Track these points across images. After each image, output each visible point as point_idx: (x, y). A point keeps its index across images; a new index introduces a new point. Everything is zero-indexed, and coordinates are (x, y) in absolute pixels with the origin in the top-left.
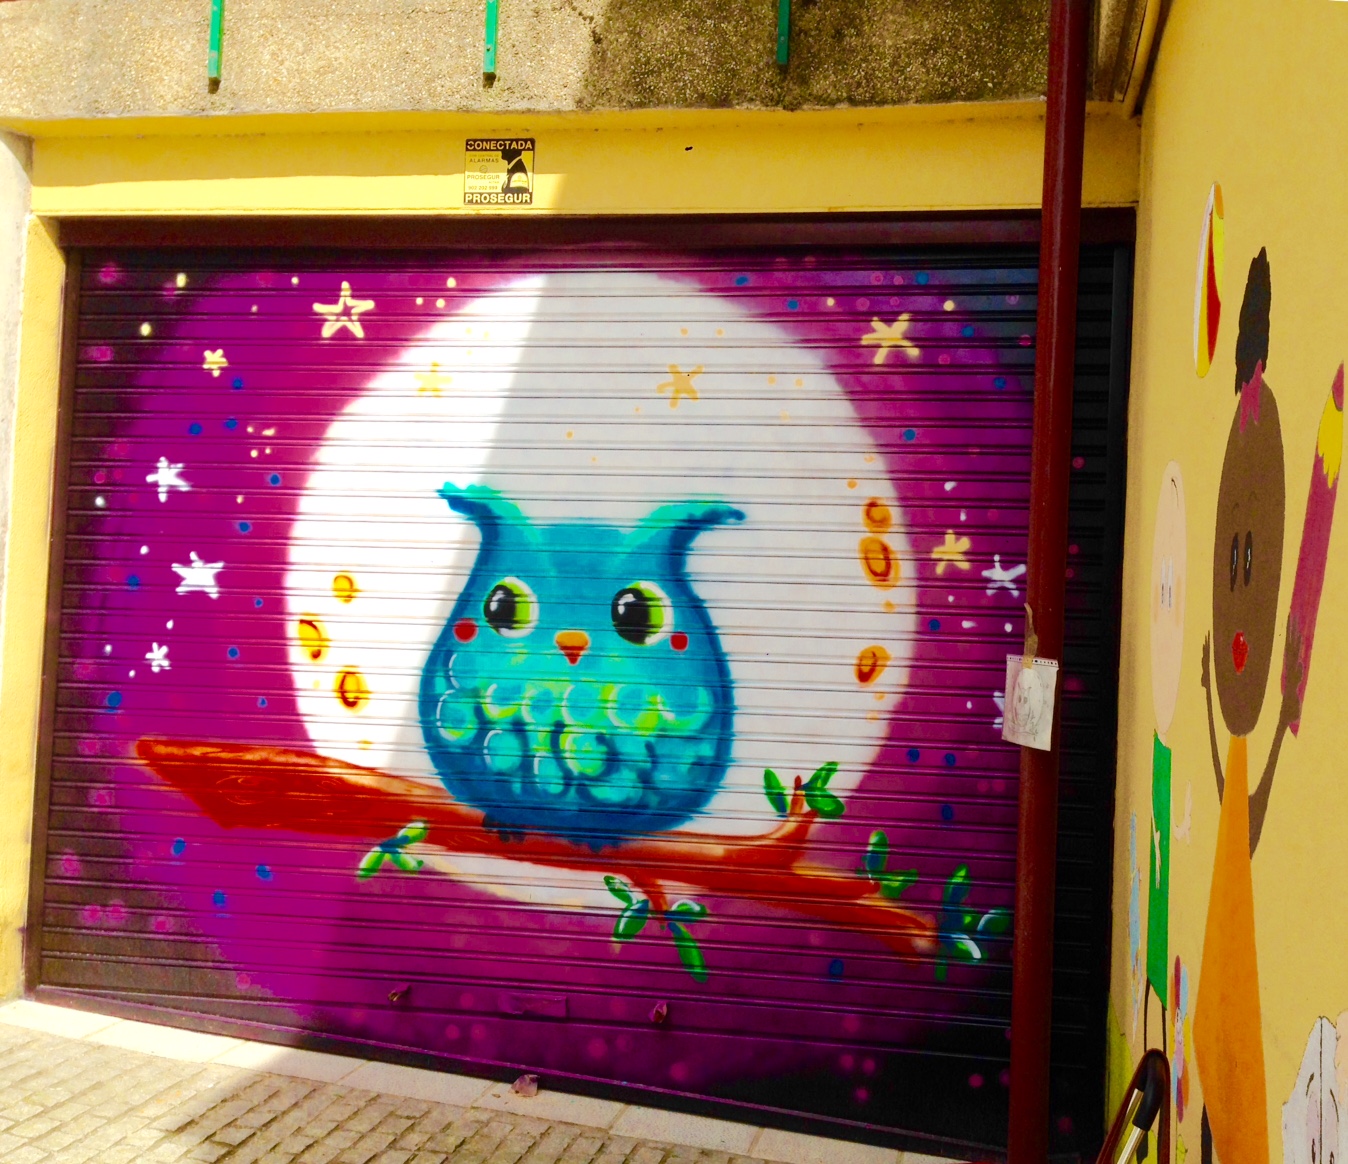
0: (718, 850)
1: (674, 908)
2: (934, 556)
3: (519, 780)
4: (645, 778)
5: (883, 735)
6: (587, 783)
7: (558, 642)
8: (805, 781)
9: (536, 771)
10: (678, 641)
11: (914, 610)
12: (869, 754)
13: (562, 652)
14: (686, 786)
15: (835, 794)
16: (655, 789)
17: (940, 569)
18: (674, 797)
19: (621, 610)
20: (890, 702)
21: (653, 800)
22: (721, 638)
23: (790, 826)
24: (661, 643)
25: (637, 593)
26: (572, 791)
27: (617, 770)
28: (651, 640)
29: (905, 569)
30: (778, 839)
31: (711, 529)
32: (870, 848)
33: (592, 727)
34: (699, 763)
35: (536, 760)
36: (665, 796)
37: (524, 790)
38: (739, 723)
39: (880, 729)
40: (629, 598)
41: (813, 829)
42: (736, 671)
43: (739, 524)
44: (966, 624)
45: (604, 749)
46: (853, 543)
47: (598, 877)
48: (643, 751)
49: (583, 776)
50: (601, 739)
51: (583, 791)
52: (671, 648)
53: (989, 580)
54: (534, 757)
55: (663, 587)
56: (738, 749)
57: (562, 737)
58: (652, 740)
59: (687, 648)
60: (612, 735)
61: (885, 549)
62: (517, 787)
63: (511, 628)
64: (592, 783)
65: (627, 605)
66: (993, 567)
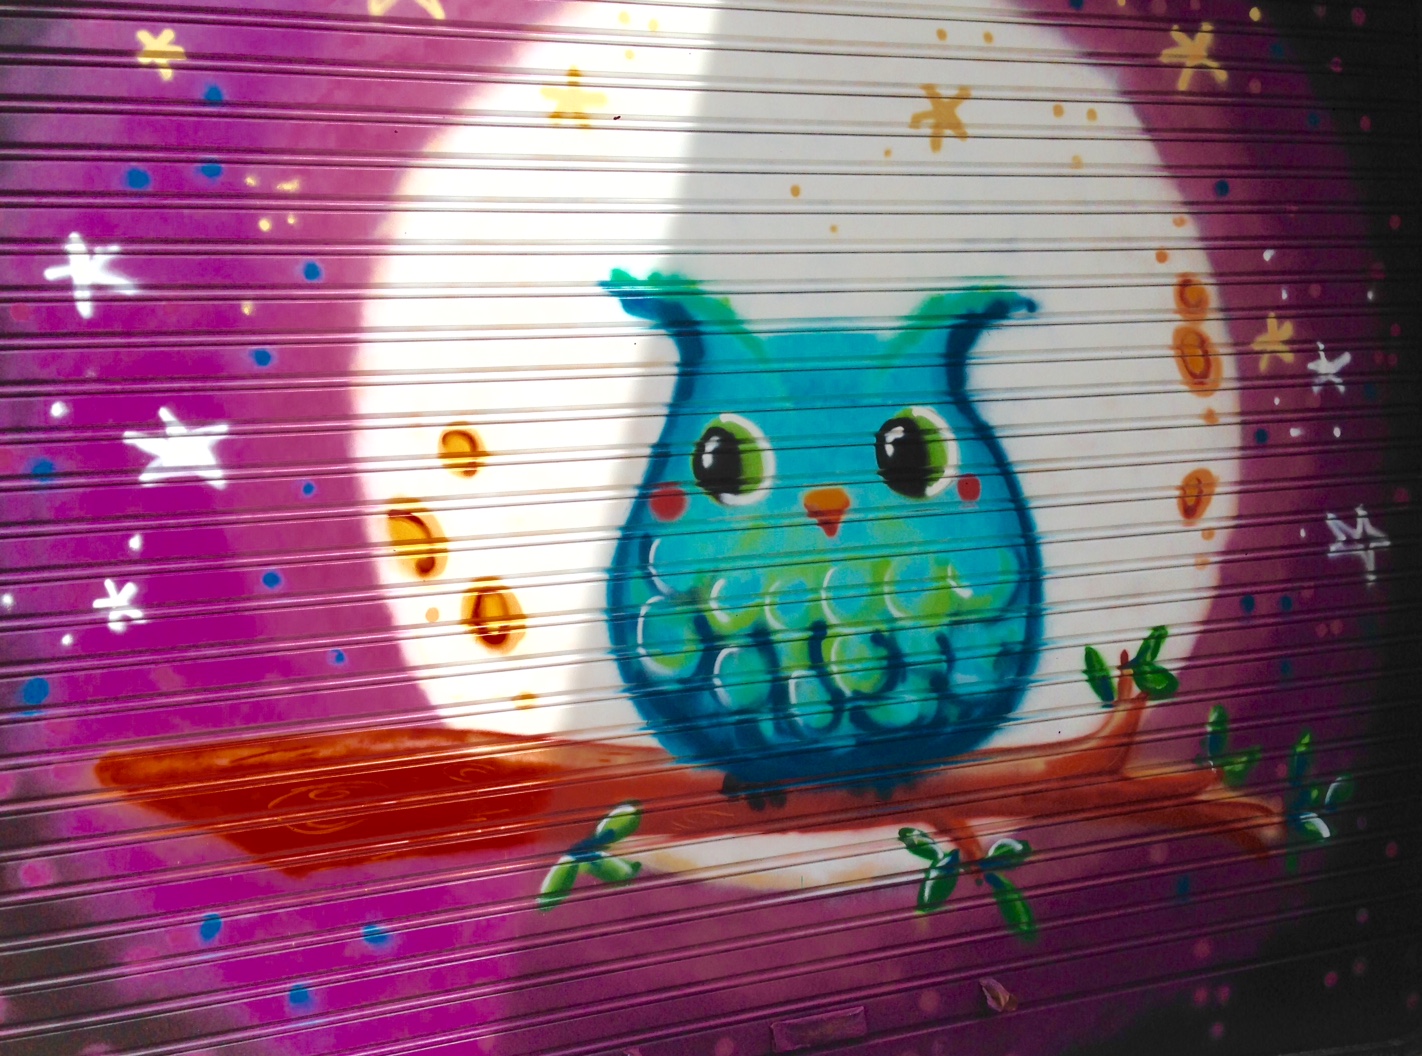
0: (1038, 765)
1: (991, 853)
2: (1256, 347)
3: (770, 716)
4: (939, 684)
5: (1214, 583)
6: (863, 703)
7: (806, 506)
8: (1132, 656)
9: (793, 699)
10: (968, 487)
11: (1238, 419)
12: (1198, 610)
13: (815, 520)
14: (992, 687)
15: (1167, 666)
16: (954, 698)
17: (1264, 364)
18: (978, 703)
19: (890, 450)
20: (1219, 541)
21: (953, 712)
22: (1020, 477)
23: (1120, 716)
24: (947, 492)
25: (909, 424)
26: (846, 718)
27: (904, 679)
28: (933, 490)
29: (1228, 367)
30: (1104, 738)
31: (999, 327)
32: (1209, 729)
33: (865, 623)
34: (1005, 654)
35: (792, 684)
36: (967, 705)
37: (779, 729)
38: (1052, 591)
39: (1209, 576)
40: (898, 433)
41: (1146, 714)
42: (1043, 521)
43: (1030, 318)
44: (1295, 432)
45: (883, 652)
46: (1164, 334)
47: (890, 832)
48: (936, 646)
49: (858, 695)
50: (877, 639)
51: (860, 718)
52: (958, 498)
53: (1315, 374)
54: (788, 678)
55: (941, 413)
56: (1054, 626)
57: (825, 643)
58: (945, 630)
59: (979, 498)
60: (892, 630)
61: (1203, 342)
62: (767, 728)
63: (736, 491)
64: (873, 703)
65: (896, 443)
66: (1318, 357)
